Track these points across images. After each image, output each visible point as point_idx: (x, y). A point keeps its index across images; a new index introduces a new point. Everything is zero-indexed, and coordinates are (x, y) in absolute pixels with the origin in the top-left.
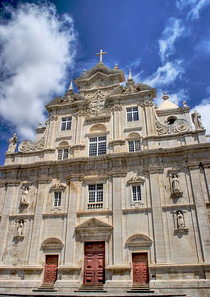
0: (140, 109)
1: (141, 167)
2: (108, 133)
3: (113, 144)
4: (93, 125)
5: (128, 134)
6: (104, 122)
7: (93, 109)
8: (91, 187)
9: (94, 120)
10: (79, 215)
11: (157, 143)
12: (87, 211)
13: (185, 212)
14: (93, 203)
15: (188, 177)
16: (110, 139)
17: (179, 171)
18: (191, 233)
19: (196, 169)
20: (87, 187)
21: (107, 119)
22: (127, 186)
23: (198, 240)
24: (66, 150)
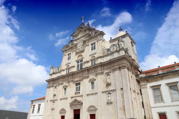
0: (96, 43)
1: (95, 73)
2: (83, 58)
3: (85, 63)
4: (79, 55)
5: (91, 57)
6: (82, 53)
7: (78, 48)
8: (77, 85)
9: (79, 53)
10: (72, 98)
11: (102, 59)
12: (75, 96)
13: (112, 93)
14: (77, 92)
15: (114, 75)
16: (84, 60)
17: (110, 72)
18: (113, 104)
19: (117, 70)
20: (75, 84)
21: (83, 51)
22: (89, 82)
23: (116, 108)
24: (69, 69)
